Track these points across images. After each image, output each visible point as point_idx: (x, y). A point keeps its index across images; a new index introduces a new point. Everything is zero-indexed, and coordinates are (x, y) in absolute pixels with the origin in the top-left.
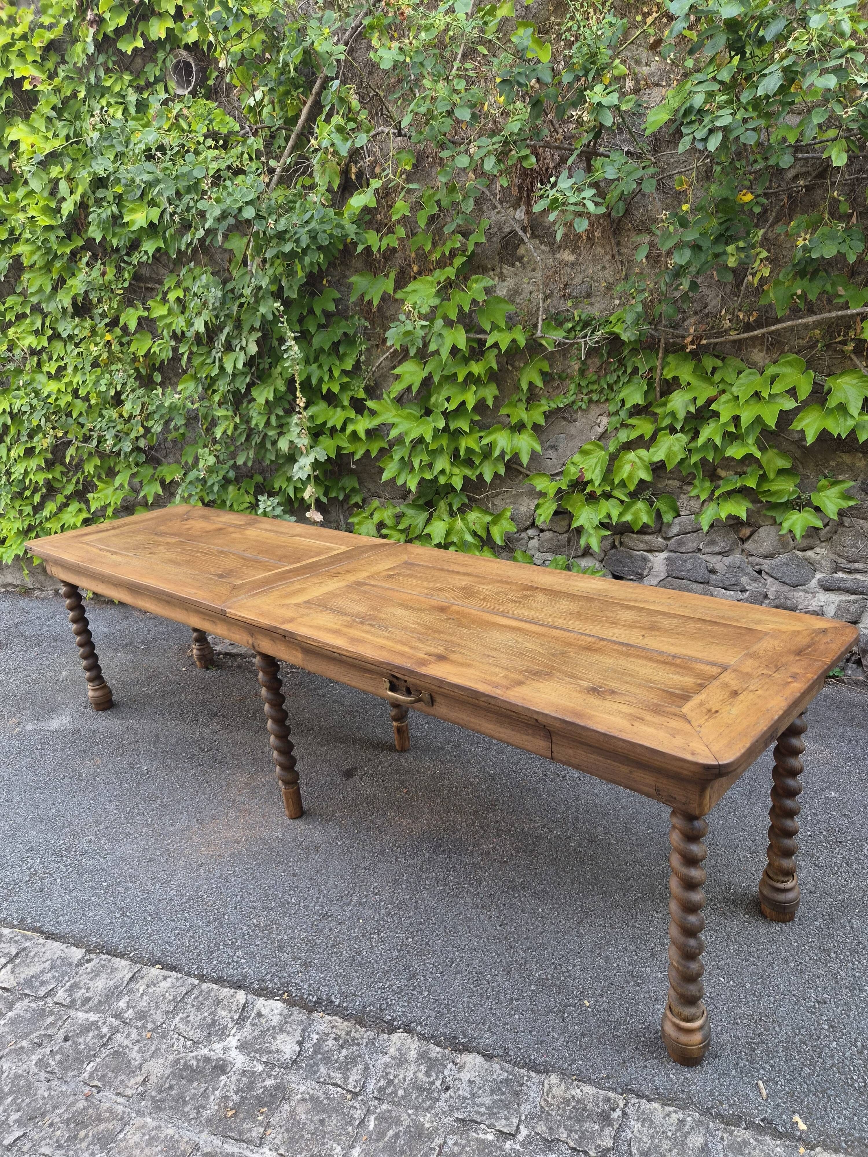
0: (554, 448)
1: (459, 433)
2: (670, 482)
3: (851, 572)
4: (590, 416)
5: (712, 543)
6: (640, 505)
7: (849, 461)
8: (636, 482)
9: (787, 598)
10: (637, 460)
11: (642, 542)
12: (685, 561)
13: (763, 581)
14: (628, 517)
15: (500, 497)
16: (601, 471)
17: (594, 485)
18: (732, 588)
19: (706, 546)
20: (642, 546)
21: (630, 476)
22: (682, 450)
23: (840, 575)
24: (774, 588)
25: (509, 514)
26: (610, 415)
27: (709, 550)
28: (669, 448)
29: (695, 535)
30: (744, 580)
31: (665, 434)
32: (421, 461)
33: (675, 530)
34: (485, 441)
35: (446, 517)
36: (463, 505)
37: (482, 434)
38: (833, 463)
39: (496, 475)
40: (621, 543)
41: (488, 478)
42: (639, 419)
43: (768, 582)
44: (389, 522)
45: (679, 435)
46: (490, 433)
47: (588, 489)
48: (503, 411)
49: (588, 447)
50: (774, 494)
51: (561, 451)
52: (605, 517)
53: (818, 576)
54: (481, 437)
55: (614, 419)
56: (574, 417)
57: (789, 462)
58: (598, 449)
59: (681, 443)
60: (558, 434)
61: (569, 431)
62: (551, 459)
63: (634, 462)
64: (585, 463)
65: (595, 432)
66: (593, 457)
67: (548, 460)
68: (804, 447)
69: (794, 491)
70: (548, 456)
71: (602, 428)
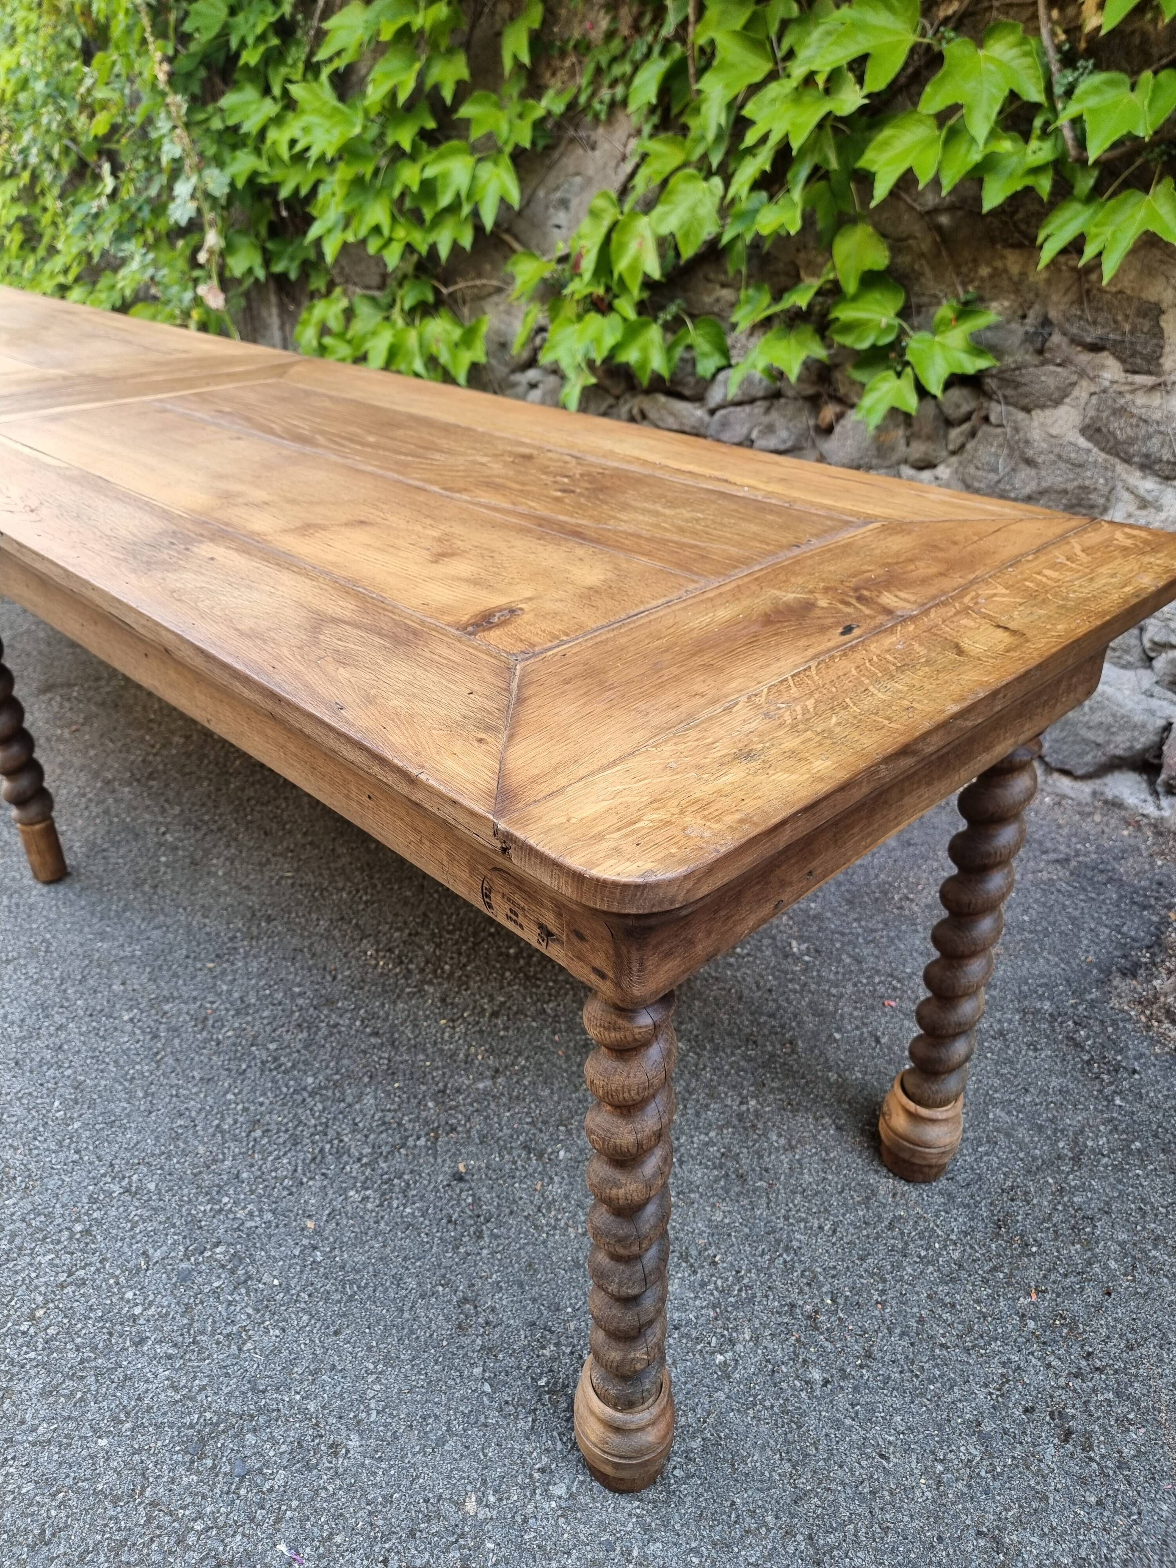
0: (564, 203)
1: (397, 154)
4: (617, 138)
5: (770, 429)
6: (654, 333)
8: (640, 279)
10: (649, 231)
11: (670, 414)
14: (631, 356)
16: (597, 252)
19: (762, 433)
20: (670, 422)
21: (634, 267)
25: (484, 329)
28: (693, 209)
29: (748, 408)
31: (691, 178)
34: (429, 173)
35: (400, 322)
37: (429, 158)
38: (984, 271)
39: (456, 248)
41: (444, 252)
42: (666, 141)
44: (335, 324)
46: (441, 157)
48: (466, 111)
49: (599, 203)
50: (849, 328)
56: (592, 139)
57: (886, 257)
58: (612, 210)
59: (714, 200)
60: (572, 176)
61: (587, 170)
62: (560, 227)
63: (643, 238)
64: (592, 236)
65: (622, 173)
66: (605, 225)
67: (557, 230)
68: (938, 227)
69: (890, 326)
70: (558, 222)
71: (630, 165)
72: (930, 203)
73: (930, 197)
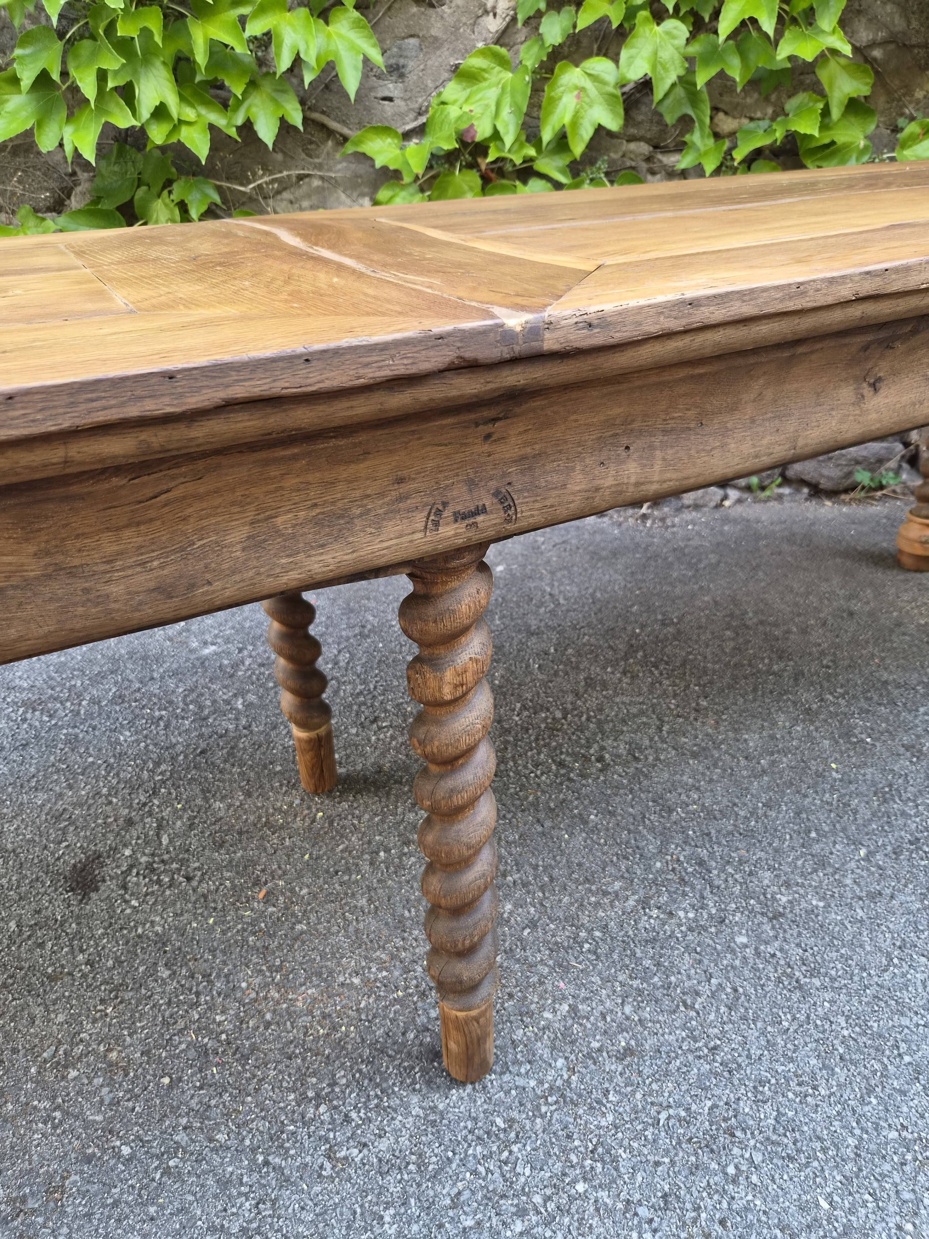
0: (397, 71)
8: (587, 133)
10: (588, 84)
15: (286, 195)
16: (517, 110)
17: (501, 147)
21: (577, 120)
22: (679, 59)
28: (655, 54)
31: (646, 20)
32: (102, 76)
34: (255, 28)
37: (245, 10)
39: (285, 127)
41: (266, 134)
45: (671, 24)
46: (262, 10)
47: (492, 156)
50: (837, 151)
51: (412, 78)
54: (243, 21)
57: (867, 84)
58: (498, 68)
59: (676, 42)
60: (403, 38)
61: (428, 29)
62: (390, 99)
63: (582, 89)
64: (472, 100)
65: (484, 32)
66: (489, 87)
67: (386, 103)
68: (875, 59)
69: (866, 148)
70: (387, 94)
71: (499, 20)
72: (865, 40)
73: (864, 34)
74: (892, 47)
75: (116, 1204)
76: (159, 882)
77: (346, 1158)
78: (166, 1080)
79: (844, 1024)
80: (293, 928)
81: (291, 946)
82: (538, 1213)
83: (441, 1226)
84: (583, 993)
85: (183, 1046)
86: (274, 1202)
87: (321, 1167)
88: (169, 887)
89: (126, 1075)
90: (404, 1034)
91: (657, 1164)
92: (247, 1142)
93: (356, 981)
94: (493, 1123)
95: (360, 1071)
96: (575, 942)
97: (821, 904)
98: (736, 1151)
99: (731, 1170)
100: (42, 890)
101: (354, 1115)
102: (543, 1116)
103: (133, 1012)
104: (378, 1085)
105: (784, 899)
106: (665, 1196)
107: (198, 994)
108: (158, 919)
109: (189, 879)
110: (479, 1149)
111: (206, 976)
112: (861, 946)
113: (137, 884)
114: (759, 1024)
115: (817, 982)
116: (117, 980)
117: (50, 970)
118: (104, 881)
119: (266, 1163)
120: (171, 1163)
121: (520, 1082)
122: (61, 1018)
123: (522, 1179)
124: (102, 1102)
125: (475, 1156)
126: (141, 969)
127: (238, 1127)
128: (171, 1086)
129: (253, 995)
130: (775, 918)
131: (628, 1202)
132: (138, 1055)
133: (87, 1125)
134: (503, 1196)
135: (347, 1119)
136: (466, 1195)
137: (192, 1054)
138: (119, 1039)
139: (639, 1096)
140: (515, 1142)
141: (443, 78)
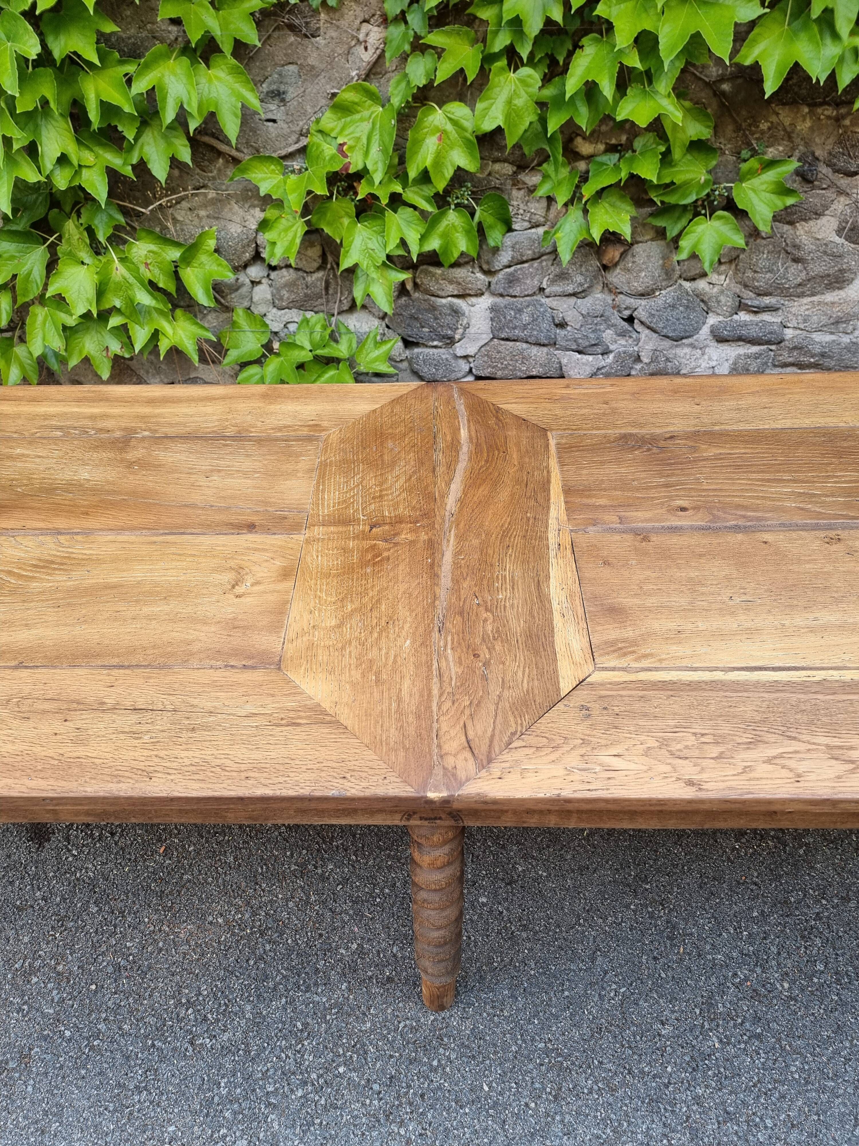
0: (280, 96)
2: (497, 167)
3: (757, 311)
4: (343, 23)
5: (562, 277)
6: (453, 218)
7: (787, 122)
8: (449, 173)
9: (668, 360)
10: (449, 127)
11: (451, 282)
12: (520, 311)
13: (634, 335)
14: (434, 244)
15: (187, 206)
16: (384, 151)
17: (371, 182)
18: (590, 350)
19: (553, 282)
20: (451, 289)
21: (438, 163)
22: (532, 106)
23: (743, 316)
24: (650, 346)
25: (212, 244)
26: (385, 21)
27: (556, 289)
28: (509, 102)
29: (536, 264)
30: (608, 335)
31: (502, 69)
33: (505, 257)
34: (138, 87)
35: (85, 255)
36: (117, 228)
37: (130, 68)
38: (764, 126)
39: (175, 165)
40: (416, 285)
41: (159, 170)
42: (448, 34)
43: (643, 336)
45: (525, 71)
47: (363, 191)
49: (348, 96)
50: (677, 188)
51: (293, 103)
52: (397, 246)
53: (712, 320)
55: (396, 31)
56: (313, 25)
57: (708, 127)
58: (369, 102)
59: (530, 90)
60: (283, 66)
61: (305, 58)
62: (274, 121)
63: (444, 132)
64: (346, 132)
65: (357, 60)
66: (362, 120)
67: (270, 124)
68: (723, 93)
69: (707, 182)
70: (270, 116)
71: (371, 51)
72: (714, 74)
73: (714, 69)
74: (740, 81)
75: (61, 1067)
76: (92, 835)
77: (202, 1044)
78: (93, 987)
79: (533, 966)
80: (181, 878)
81: (179, 892)
82: (313, 1085)
83: (254, 1090)
84: (369, 935)
85: (105, 964)
86: (156, 1070)
87: (186, 1050)
88: (99, 841)
89: (68, 982)
90: (247, 961)
91: (391, 1056)
92: (142, 1031)
93: (220, 920)
94: (295, 1026)
95: (216, 986)
96: (371, 896)
97: (545, 874)
98: (441, 1051)
99: (435, 1063)
100: (11, 839)
101: (209, 1016)
102: (327, 1022)
103: (74, 936)
104: (226, 997)
105: (520, 869)
106: (392, 1077)
107: (115, 926)
108: (90, 866)
109: (113, 834)
110: (284, 1042)
111: (122, 912)
112: (562, 908)
113: (77, 837)
114: (478, 964)
115: (524, 935)
116: (63, 913)
117: (18, 903)
118: (54, 833)
119: (153, 1045)
120: (95, 1043)
121: (317, 998)
122: (26, 939)
123: (307, 1063)
124: (53, 1000)
125: (280, 1047)
126: (79, 905)
127: (138, 1020)
128: (96, 991)
129: (152, 928)
130: (509, 884)
131: (368, 1080)
132: (76, 968)
133: (44, 1015)
134: (294, 1073)
135: (205, 1019)
136: (271, 1071)
137: (110, 969)
138: (63, 956)
139: (389, 1011)
140: (307, 1038)
141: (321, 104)
